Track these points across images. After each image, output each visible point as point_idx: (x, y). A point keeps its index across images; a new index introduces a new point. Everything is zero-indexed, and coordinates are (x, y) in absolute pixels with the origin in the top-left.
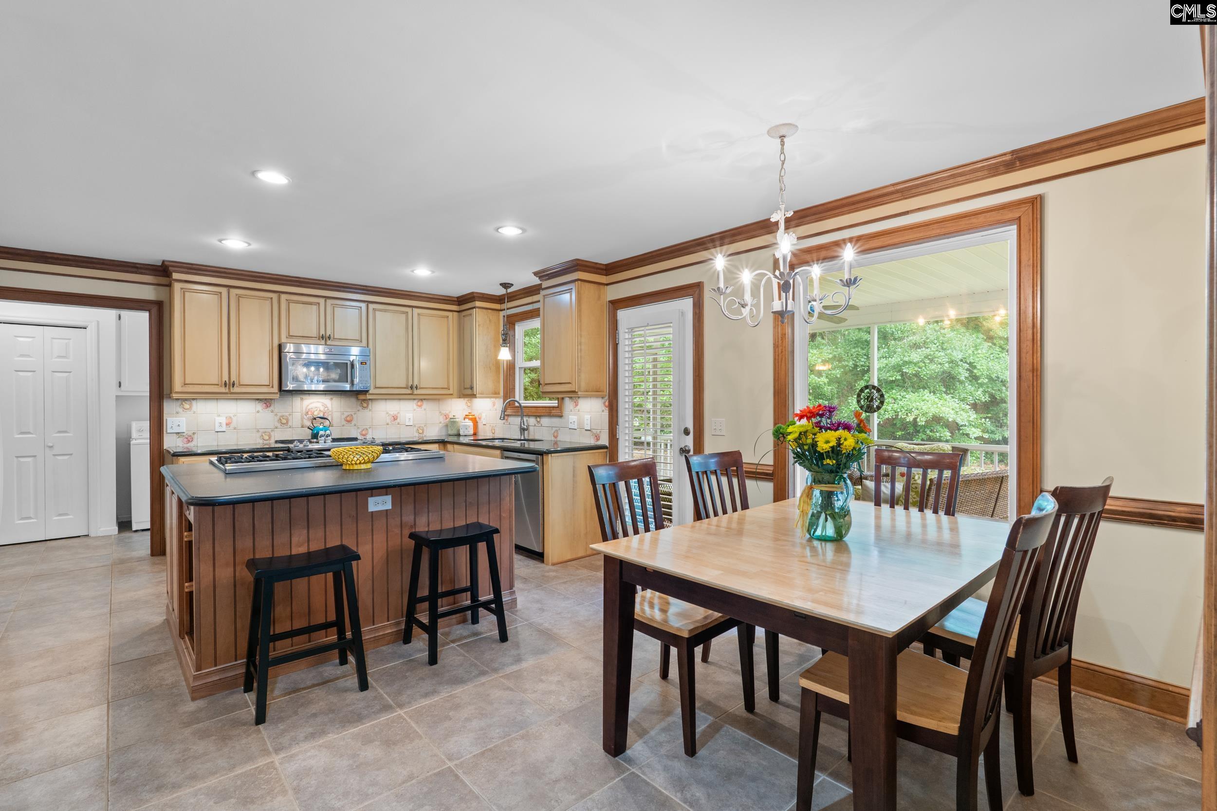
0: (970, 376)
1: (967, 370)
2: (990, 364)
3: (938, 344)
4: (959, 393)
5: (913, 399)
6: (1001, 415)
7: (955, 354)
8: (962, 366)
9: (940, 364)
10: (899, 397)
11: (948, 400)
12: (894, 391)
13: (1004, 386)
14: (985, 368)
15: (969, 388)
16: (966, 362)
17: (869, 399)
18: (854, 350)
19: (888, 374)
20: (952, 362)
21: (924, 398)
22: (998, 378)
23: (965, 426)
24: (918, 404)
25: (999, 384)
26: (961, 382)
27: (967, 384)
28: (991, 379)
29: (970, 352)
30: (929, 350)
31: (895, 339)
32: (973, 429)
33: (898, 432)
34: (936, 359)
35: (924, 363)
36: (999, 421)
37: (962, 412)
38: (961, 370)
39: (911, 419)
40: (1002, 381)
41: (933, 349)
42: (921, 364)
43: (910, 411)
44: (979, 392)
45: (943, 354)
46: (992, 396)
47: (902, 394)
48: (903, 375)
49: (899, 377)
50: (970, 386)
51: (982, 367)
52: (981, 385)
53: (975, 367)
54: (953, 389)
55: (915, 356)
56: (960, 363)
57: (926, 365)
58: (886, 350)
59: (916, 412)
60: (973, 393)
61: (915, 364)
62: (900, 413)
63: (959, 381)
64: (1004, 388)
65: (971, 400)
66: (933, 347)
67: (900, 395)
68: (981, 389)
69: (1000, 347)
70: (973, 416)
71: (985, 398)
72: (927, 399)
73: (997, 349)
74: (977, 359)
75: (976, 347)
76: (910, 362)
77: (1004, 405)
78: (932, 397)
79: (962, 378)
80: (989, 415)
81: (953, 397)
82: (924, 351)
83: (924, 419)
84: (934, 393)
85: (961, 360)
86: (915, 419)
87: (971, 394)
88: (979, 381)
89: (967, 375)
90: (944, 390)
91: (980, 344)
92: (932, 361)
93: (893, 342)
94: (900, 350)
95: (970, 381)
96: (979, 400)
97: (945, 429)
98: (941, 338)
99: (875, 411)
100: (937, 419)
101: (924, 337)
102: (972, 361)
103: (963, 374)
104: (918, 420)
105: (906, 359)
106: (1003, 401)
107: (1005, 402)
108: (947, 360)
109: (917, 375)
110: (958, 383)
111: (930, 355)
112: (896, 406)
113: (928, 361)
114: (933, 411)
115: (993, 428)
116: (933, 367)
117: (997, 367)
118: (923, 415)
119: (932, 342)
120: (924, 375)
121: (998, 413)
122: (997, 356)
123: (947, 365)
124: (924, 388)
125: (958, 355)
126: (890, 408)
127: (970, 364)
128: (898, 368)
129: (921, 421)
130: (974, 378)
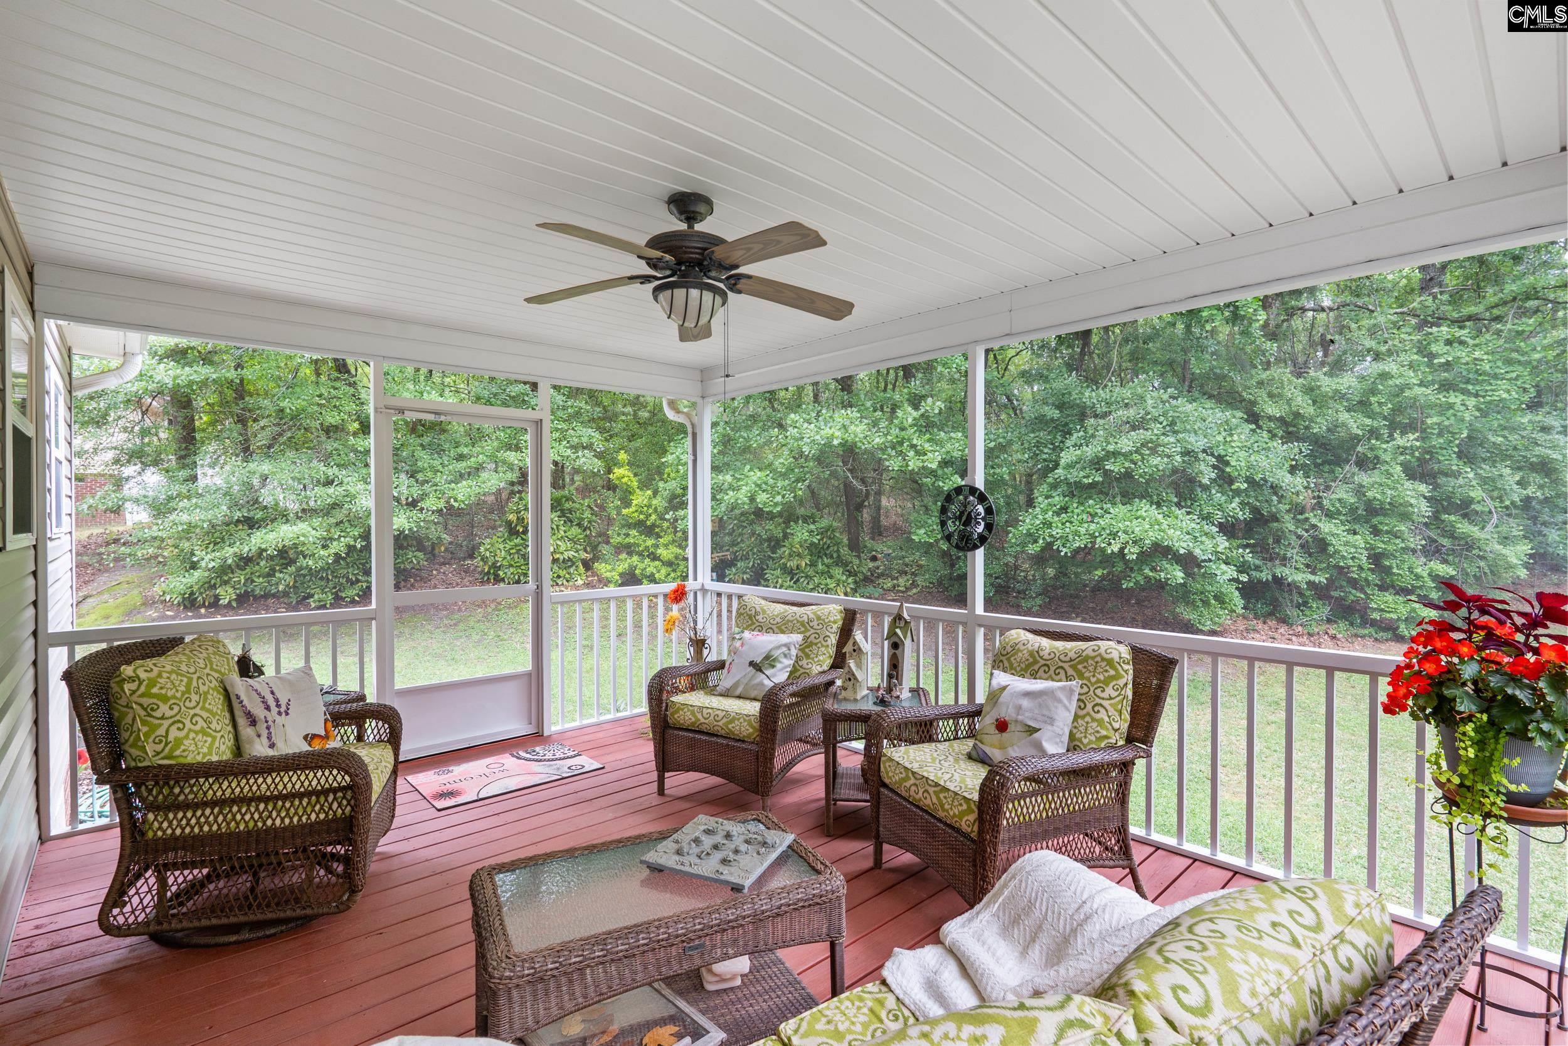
0: (1218, 477)
1: (1214, 467)
2: (1253, 458)
3: (1165, 423)
4: (1200, 505)
5: (1121, 515)
6: (1271, 541)
7: (1192, 439)
8: (1204, 460)
9: (1169, 457)
10: (1099, 511)
11: (1181, 516)
12: (1091, 502)
13: (1276, 494)
14: (1243, 464)
15: (1218, 497)
16: (1212, 455)
17: (964, 518)
18: (1032, 435)
19: (1082, 474)
20: (1186, 453)
21: (1139, 513)
22: (1266, 481)
23: (1210, 560)
24: (1128, 523)
25: (1267, 491)
26: (1205, 488)
27: (1214, 492)
28: (1250, 481)
29: (1220, 438)
30: (1150, 432)
31: (1096, 416)
32: (1223, 567)
33: (1096, 569)
34: (1161, 449)
35: (1142, 455)
36: (1267, 551)
37: (1204, 538)
38: (1203, 467)
39: (1116, 550)
40: (1272, 487)
41: (1156, 431)
42: (1137, 457)
43: (1114, 535)
44: (1233, 505)
45: (1172, 440)
46: (1255, 511)
47: (1105, 506)
48: (1107, 473)
49: (1099, 479)
50: (1219, 495)
51: (1238, 462)
52: (1238, 493)
53: (1227, 463)
54: (1191, 499)
55: (1126, 443)
56: (1201, 456)
57: (1143, 459)
58: (1082, 433)
59: (1123, 537)
60: (1224, 505)
61: (1126, 456)
62: (1099, 540)
63: (1201, 485)
64: (1275, 498)
65: (1219, 516)
66: (1157, 428)
67: (1102, 509)
68: (1237, 500)
69: (1269, 431)
70: (1223, 543)
71: (1243, 515)
72: (1144, 514)
73: (1265, 434)
74: (1230, 450)
75: (1230, 432)
76: (1115, 454)
77: (1275, 524)
78: (1153, 511)
79: (1206, 481)
80: (1252, 541)
81: (1188, 513)
82: (1141, 435)
83: (1136, 550)
84: (1159, 505)
85: (1204, 451)
86: (1122, 549)
87: (1221, 508)
88: (1233, 487)
89: (1213, 476)
90: (1176, 500)
91: (1237, 426)
92: (1154, 451)
93: (1092, 420)
94: (1101, 432)
95: (1220, 486)
96: (1233, 517)
97: (1175, 566)
98: (1171, 413)
99: (976, 547)
100: (1161, 551)
101: (1142, 412)
102: (1223, 453)
103: (1207, 474)
104: (1126, 551)
105: (1111, 448)
106: (1275, 518)
107: (1277, 520)
108: (1179, 449)
109: (1128, 475)
110: (1199, 490)
111: (1151, 441)
112: (1093, 527)
113: (1148, 452)
114: (1151, 536)
115: (1257, 562)
116: (1155, 461)
117: (1264, 463)
118: (1135, 542)
119: (1155, 420)
120: (1141, 476)
121: (1265, 539)
122: (1265, 446)
123: (1178, 458)
124: (1142, 497)
125: (1198, 443)
126: (1083, 530)
127: (1220, 458)
128: (1097, 463)
129: (1132, 553)
130: (1225, 480)
